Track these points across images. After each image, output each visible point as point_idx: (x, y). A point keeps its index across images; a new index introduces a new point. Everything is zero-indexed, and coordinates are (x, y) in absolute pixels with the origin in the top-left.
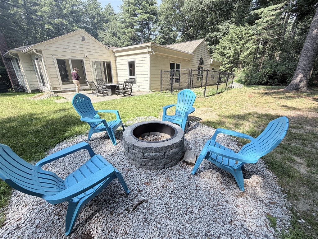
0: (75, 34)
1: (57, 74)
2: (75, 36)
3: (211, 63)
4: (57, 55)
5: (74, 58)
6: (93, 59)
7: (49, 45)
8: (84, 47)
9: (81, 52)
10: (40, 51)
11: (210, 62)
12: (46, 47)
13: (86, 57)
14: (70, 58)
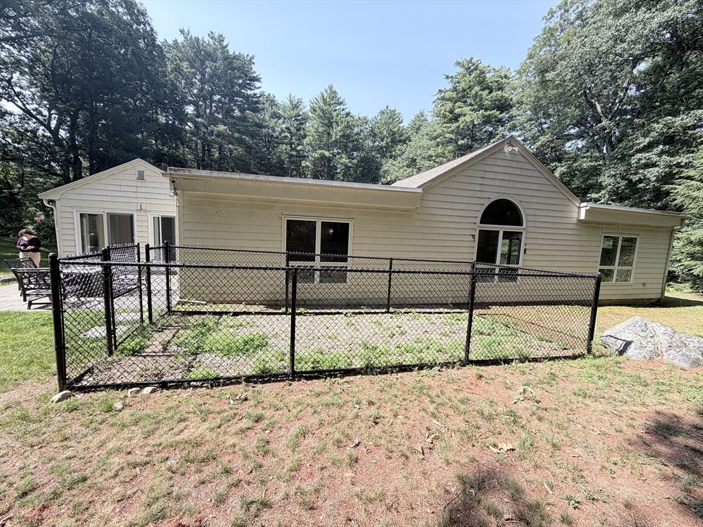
0: (124, 169)
1: (75, 240)
2: (124, 172)
3: (582, 217)
4: (81, 207)
5: (113, 212)
6: (157, 212)
7: (71, 192)
8: (139, 190)
9: (132, 200)
10: (52, 202)
11: (579, 213)
12: (65, 195)
13: (139, 208)
14: (106, 211)
